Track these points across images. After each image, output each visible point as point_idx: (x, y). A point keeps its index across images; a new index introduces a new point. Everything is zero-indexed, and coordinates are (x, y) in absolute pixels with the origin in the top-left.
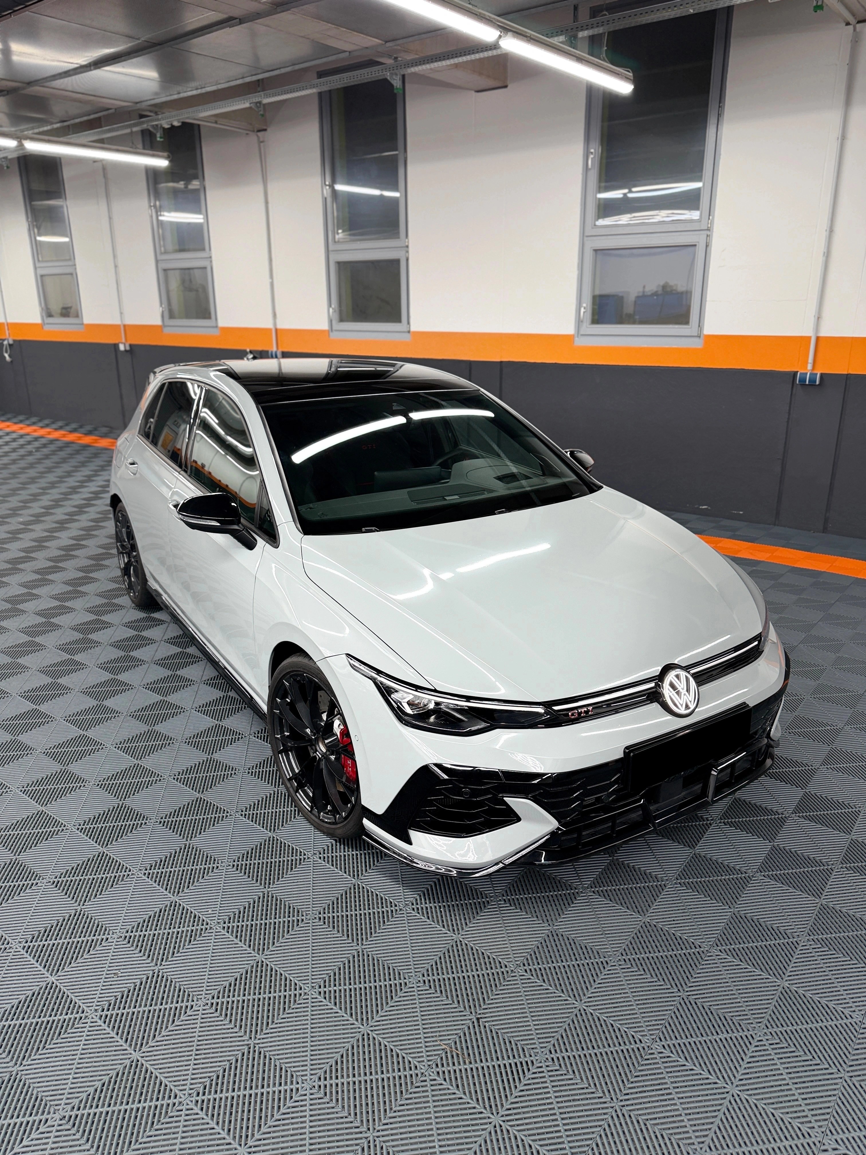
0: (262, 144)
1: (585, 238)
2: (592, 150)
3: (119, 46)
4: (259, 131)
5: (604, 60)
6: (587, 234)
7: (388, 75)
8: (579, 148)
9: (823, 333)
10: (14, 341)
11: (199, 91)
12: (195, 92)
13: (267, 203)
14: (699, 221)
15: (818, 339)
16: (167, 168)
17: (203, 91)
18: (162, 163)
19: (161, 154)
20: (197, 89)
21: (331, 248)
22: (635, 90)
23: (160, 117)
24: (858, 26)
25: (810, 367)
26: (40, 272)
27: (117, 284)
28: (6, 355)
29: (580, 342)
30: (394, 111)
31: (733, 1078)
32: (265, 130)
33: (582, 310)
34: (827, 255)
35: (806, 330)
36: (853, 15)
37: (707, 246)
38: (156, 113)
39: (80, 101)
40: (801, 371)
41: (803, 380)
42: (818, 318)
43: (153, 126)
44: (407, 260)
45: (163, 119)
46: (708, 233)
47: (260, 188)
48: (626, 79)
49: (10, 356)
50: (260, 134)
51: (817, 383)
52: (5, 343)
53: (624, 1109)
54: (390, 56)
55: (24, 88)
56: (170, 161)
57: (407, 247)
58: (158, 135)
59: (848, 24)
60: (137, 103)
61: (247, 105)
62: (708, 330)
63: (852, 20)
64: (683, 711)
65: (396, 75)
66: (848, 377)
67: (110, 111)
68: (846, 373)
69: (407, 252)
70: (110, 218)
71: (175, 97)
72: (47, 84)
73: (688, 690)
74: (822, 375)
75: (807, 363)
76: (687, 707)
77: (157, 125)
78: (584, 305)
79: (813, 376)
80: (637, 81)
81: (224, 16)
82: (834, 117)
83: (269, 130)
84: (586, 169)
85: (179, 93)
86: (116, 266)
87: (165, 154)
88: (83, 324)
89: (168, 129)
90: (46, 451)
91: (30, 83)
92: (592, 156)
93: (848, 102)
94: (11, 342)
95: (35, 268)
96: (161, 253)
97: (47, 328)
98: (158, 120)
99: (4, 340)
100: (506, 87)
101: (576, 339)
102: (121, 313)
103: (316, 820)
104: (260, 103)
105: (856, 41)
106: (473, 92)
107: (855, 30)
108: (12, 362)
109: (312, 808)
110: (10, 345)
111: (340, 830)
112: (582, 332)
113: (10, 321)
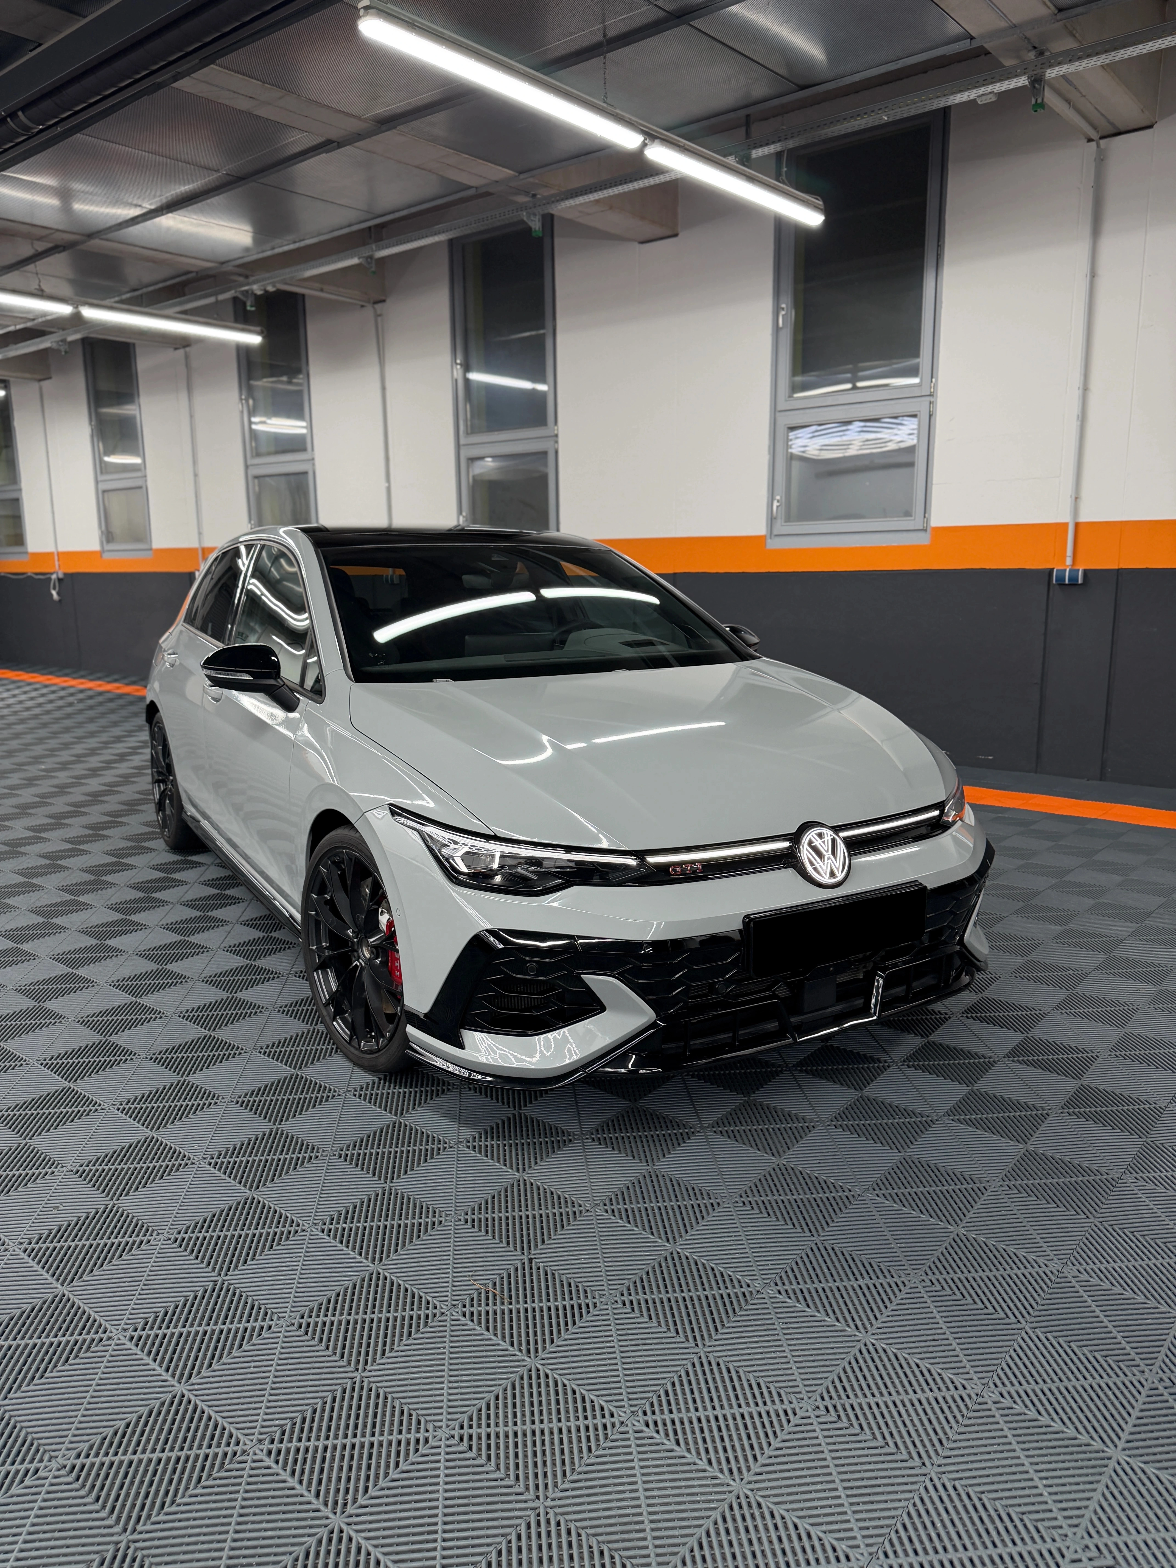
0: (379, 319)
1: (778, 414)
2: (783, 306)
3: (194, 182)
4: (376, 303)
5: (783, 183)
6: (779, 408)
7: (524, 215)
8: (767, 304)
9: (1083, 519)
10: (65, 574)
11: (297, 245)
12: (292, 247)
13: (383, 388)
14: (919, 385)
15: (1077, 525)
16: (262, 347)
17: (302, 244)
18: (254, 339)
19: (252, 328)
20: (295, 242)
21: (462, 442)
22: (826, 222)
23: (251, 279)
24: (1102, 142)
25: (1069, 561)
26: (102, 486)
27: (196, 497)
28: (54, 593)
29: (773, 544)
30: (540, 274)
31: (868, 1326)
32: (384, 301)
33: (776, 504)
34: (1083, 418)
35: (1061, 515)
36: (1095, 128)
37: (930, 416)
38: (247, 277)
39: (154, 261)
40: (1057, 567)
41: (1061, 578)
42: (1076, 498)
43: (243, 292)
44: (557, 452)
45: (254, 283)
46: (932, 399)
47: (375, 371)
48: (815, 208)
49: (58, 594)
50: (378, 306)
51: (1080, 581)
52: (54, 577)
53: (710, 1355)
54: (526, 193)
55: (83, 242)
56: (264, 338)
57: (556, 436)
58: (249, 303)
59: (1090, 140)
60: (223, 263)
61: (355, 261)
62: (936, 521)
63: (1094, 135)
64: (826, 880)
65: (535, 215)
66: (1119, 573)
67: (190, 276)
68: (1116, 567)
69: (557, 442)
70: (191, 416)
71: (269, 253)
72: (110, 236)
73: (834, 852)
74: (1086, 572)
75: (1065, 556)
76: (832, 874)
77: (247, 291)
78: (778, 498)
79: (1074, 573)
80: (827, 211)
81: (320, 140)
82: (1080, 251)
83: (388, 301)
84: (777, 329)
85: (273, 249)
86: (196, 475)
87: (258, 329)
88: (151, 549)
89: (261, 296)
90: (90, 702)
91: (91, 236)
92: (783, 313)
93: (1096, 231)
94: (61, 576)
95: (97, 482)
96: (252, 457)
97: (106, 556)
98: (248, 284)
99: (52, 574)
100: (676, 235)
101: (769, 541)
102: (200, 533)
103: (356, 1052)
104: (371, 257)
105: (1101, 159)
106: (636, 244)
107: (1098, 146)
108: (60, 601)
109: (351, 1037)
110: (60, 580)
111: (383, 1059)
112: (775, 532)
113: (61, 549)
